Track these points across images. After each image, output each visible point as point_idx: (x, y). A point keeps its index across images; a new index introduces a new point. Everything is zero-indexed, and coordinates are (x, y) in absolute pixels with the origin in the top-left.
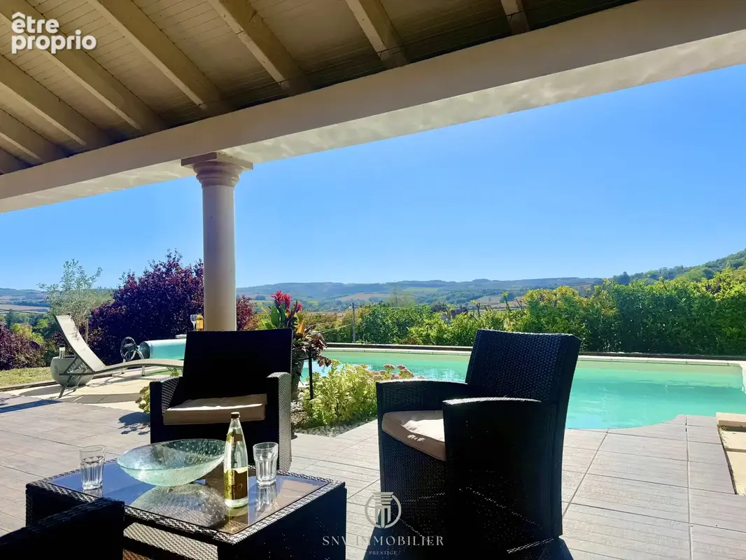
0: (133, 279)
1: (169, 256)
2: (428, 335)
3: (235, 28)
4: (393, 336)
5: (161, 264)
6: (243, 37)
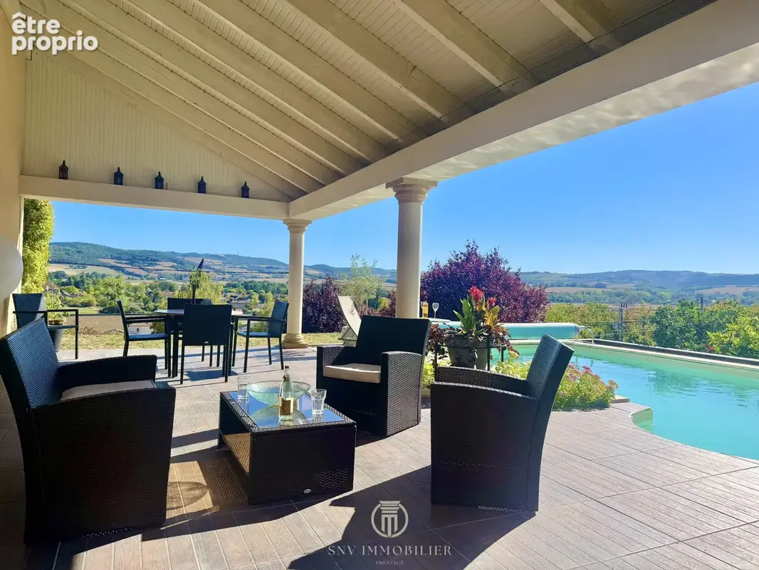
0: (439, 266)
1: (468, 246)
2: (729, 344)
3: (397, 85)
4: (687, 339)
5: (462, 253)
6: (404, 90)
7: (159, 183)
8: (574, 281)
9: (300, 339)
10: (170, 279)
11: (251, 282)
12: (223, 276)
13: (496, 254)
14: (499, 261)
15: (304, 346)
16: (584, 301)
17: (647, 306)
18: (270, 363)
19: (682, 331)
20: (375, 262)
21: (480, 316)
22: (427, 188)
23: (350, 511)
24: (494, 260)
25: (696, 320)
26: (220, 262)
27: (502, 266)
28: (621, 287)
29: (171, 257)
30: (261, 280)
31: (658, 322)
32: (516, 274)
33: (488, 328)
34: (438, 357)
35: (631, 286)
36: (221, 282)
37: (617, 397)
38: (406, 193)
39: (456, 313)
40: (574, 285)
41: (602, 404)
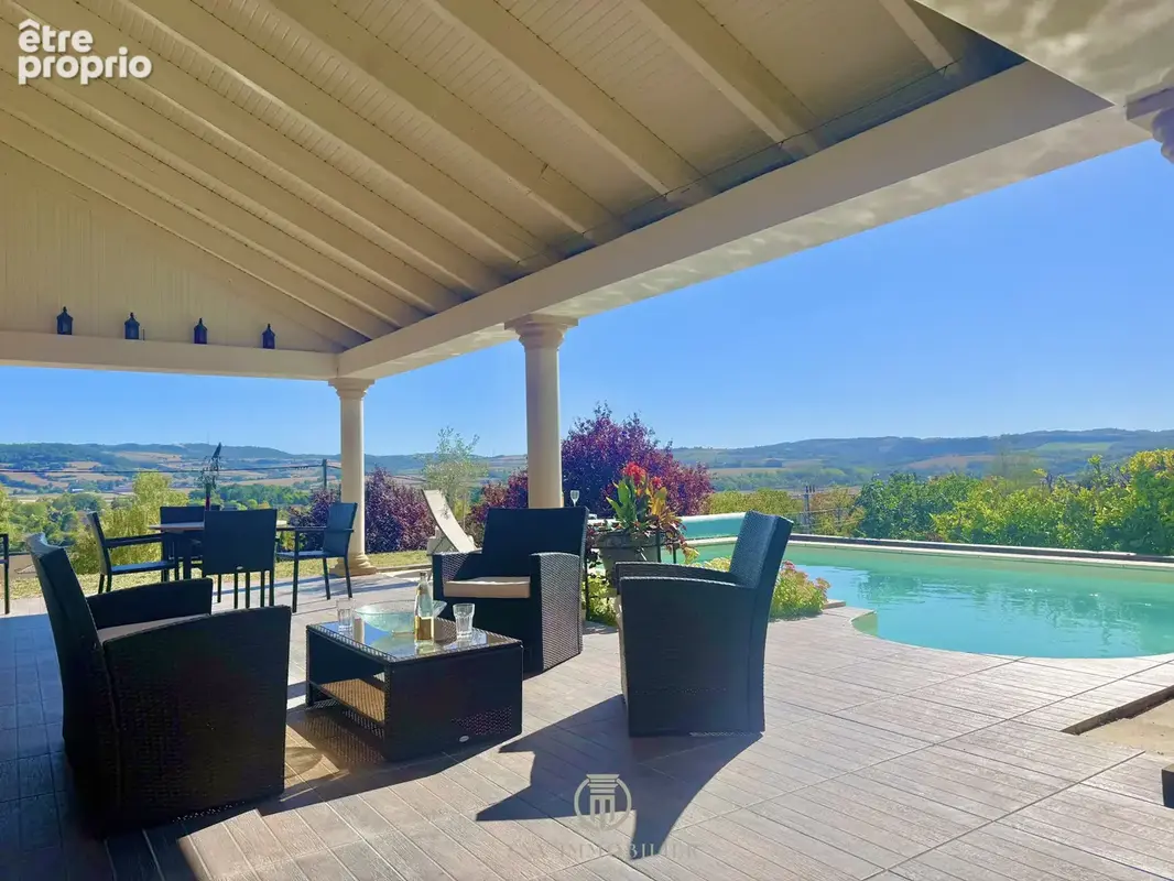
1: (597, 411)
2: (959, 528)
3: (525, 190)
4: (905, 527)
5: (588, 422)
6: (532, 196)
7: (133, 332)
8: (739, 458)
9: (364, 561)
10: (89, 490)
11: (232, 487)
12: (183, 480)
13: (636, 421)
14: (641, 432)
15: (370, 572)
16: (753, 488)
17: (841, 489)
18: (329, 598)
19: (897, 517)
20: (476, 439)
21: (642, 503)
22: (565, 328)
23: (530, 756)
24: (635, 431)
25: (914, 500)
26: (178, 458)
27: (646, 438)
28: (803, 464)
29: (90, 453)
30: (250, 483)
31: (865, 505)
32: (667, 450)
33: (655, 519)
34: (589, 565)
35: (818, 461)
36: (182, 490)
37: (830, 601)
38: (536, 336)
39: (610, 501)
40: (737, 465)
41: (812, 611)
